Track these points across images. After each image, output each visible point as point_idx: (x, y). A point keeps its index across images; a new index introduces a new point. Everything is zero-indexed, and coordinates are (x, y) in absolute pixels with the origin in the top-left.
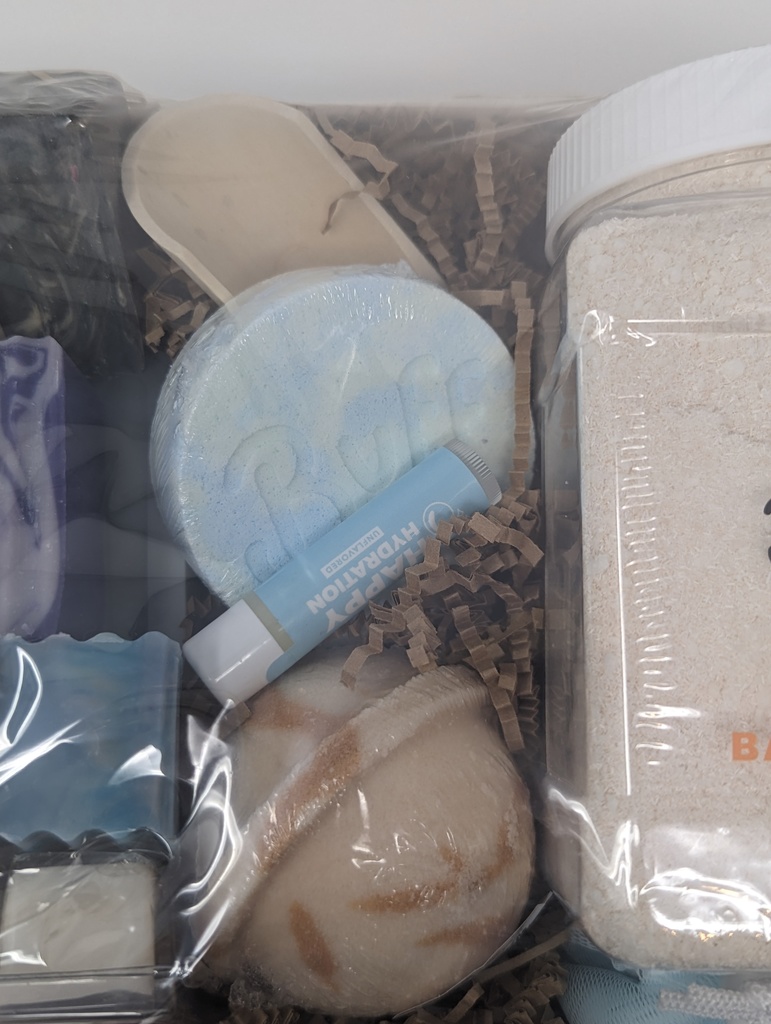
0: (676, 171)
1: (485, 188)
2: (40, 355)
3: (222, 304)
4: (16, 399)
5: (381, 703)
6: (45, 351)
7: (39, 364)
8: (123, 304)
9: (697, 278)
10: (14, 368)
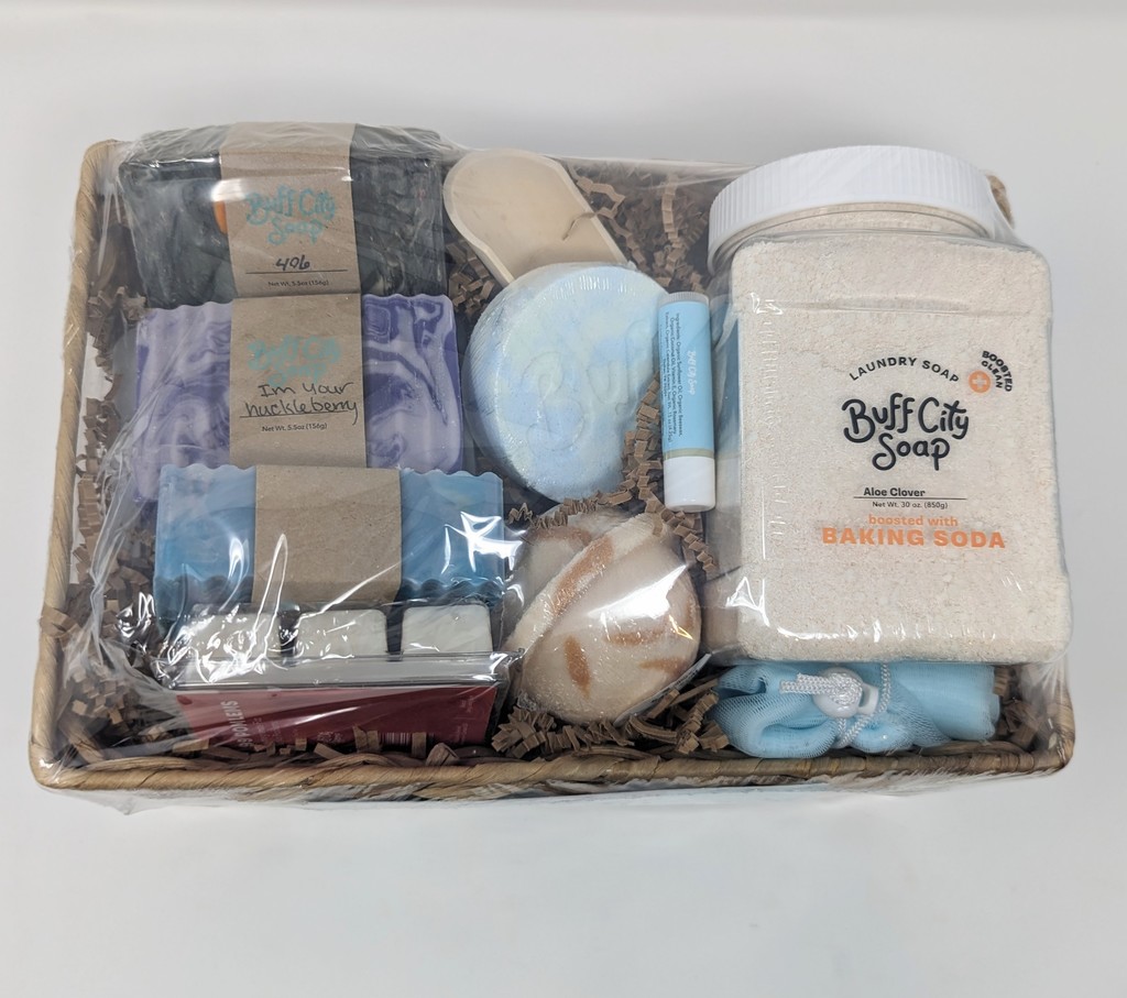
0: (796, 216)
1: (668, 218)
2: (438, 307)
3: (507, 284)
4: (425, 333)
5: (623, 524)
6: (441, 305)
7: (437, 312)
8: (439, 280)
9: (809, 278)
10: (422, 314)
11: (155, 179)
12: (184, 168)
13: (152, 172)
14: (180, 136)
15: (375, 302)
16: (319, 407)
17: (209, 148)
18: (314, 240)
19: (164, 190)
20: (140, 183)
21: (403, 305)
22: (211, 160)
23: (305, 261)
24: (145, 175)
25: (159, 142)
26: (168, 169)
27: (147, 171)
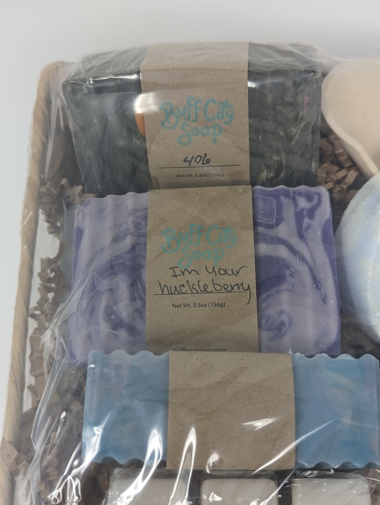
2: (316, 197)
8: (314, 170)
10: (303, 203)
11: (90, 92)
12: (112, 84)
13: (87, 88)
14: (109, 57)
15: (264, 193)
16: (218, 288)
17: (132, 67)
18: (215, 141)
19: (96, 102)
20: (78, 97)
21: (287, 195)
22: (134, 77)
23: (206, 158)
24: (83, 90)
25: (94, 63)
26: (100, 85)
27: (84, 87)
